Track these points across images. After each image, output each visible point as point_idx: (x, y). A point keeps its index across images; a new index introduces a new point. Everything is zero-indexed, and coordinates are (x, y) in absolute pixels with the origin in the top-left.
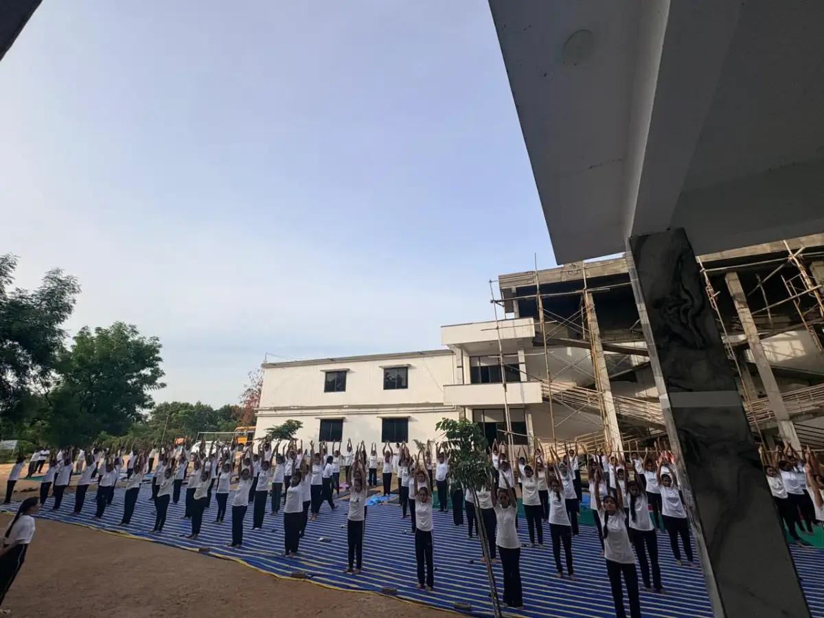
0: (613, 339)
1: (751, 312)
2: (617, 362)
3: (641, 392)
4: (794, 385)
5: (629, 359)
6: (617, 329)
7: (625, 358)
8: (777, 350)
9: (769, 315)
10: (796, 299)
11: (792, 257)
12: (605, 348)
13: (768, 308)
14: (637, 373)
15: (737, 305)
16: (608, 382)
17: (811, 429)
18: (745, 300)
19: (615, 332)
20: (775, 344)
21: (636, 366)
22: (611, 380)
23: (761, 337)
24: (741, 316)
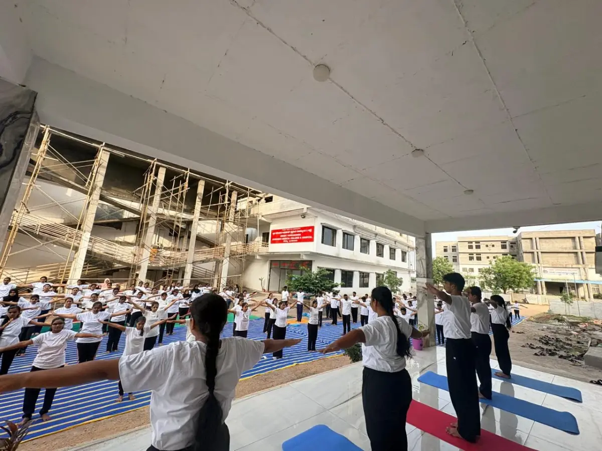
0: (116, 194)
1: (202, 205)
2: (112, 211)
3: (121, 237)
4: (205, 247)
5: (122, 213)
6: (123, 189)
7: (120, 211)
8: (206, 228)
9: (209, 209)
10: (220, 205)
11: (227, 184)
12: (102, 198)
13: (210, 206)
14: (124, 224)
15: (197, 200)
16: (91, 226)
17: (202, 269)
18: (202, 198)
19: (121, 190)
20: (206, 225)
21: (126, 219)
22: (95, 224)
23: (200, 219)
24: (196, 206)
